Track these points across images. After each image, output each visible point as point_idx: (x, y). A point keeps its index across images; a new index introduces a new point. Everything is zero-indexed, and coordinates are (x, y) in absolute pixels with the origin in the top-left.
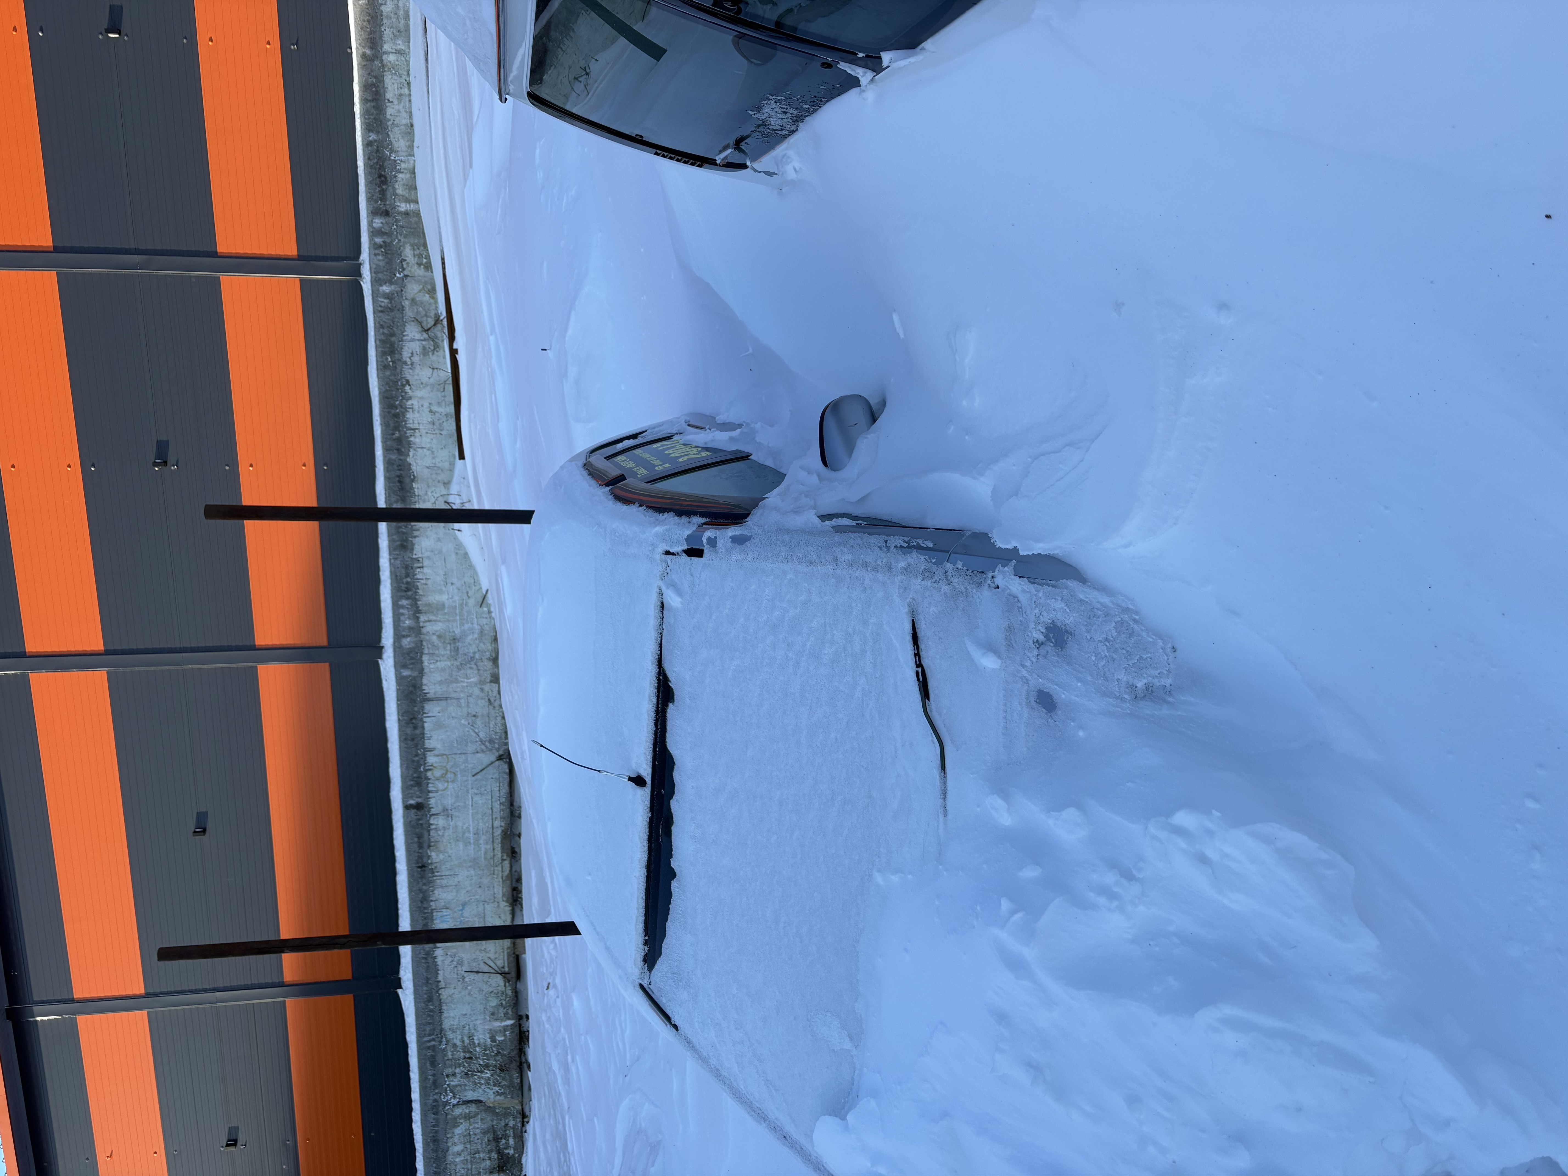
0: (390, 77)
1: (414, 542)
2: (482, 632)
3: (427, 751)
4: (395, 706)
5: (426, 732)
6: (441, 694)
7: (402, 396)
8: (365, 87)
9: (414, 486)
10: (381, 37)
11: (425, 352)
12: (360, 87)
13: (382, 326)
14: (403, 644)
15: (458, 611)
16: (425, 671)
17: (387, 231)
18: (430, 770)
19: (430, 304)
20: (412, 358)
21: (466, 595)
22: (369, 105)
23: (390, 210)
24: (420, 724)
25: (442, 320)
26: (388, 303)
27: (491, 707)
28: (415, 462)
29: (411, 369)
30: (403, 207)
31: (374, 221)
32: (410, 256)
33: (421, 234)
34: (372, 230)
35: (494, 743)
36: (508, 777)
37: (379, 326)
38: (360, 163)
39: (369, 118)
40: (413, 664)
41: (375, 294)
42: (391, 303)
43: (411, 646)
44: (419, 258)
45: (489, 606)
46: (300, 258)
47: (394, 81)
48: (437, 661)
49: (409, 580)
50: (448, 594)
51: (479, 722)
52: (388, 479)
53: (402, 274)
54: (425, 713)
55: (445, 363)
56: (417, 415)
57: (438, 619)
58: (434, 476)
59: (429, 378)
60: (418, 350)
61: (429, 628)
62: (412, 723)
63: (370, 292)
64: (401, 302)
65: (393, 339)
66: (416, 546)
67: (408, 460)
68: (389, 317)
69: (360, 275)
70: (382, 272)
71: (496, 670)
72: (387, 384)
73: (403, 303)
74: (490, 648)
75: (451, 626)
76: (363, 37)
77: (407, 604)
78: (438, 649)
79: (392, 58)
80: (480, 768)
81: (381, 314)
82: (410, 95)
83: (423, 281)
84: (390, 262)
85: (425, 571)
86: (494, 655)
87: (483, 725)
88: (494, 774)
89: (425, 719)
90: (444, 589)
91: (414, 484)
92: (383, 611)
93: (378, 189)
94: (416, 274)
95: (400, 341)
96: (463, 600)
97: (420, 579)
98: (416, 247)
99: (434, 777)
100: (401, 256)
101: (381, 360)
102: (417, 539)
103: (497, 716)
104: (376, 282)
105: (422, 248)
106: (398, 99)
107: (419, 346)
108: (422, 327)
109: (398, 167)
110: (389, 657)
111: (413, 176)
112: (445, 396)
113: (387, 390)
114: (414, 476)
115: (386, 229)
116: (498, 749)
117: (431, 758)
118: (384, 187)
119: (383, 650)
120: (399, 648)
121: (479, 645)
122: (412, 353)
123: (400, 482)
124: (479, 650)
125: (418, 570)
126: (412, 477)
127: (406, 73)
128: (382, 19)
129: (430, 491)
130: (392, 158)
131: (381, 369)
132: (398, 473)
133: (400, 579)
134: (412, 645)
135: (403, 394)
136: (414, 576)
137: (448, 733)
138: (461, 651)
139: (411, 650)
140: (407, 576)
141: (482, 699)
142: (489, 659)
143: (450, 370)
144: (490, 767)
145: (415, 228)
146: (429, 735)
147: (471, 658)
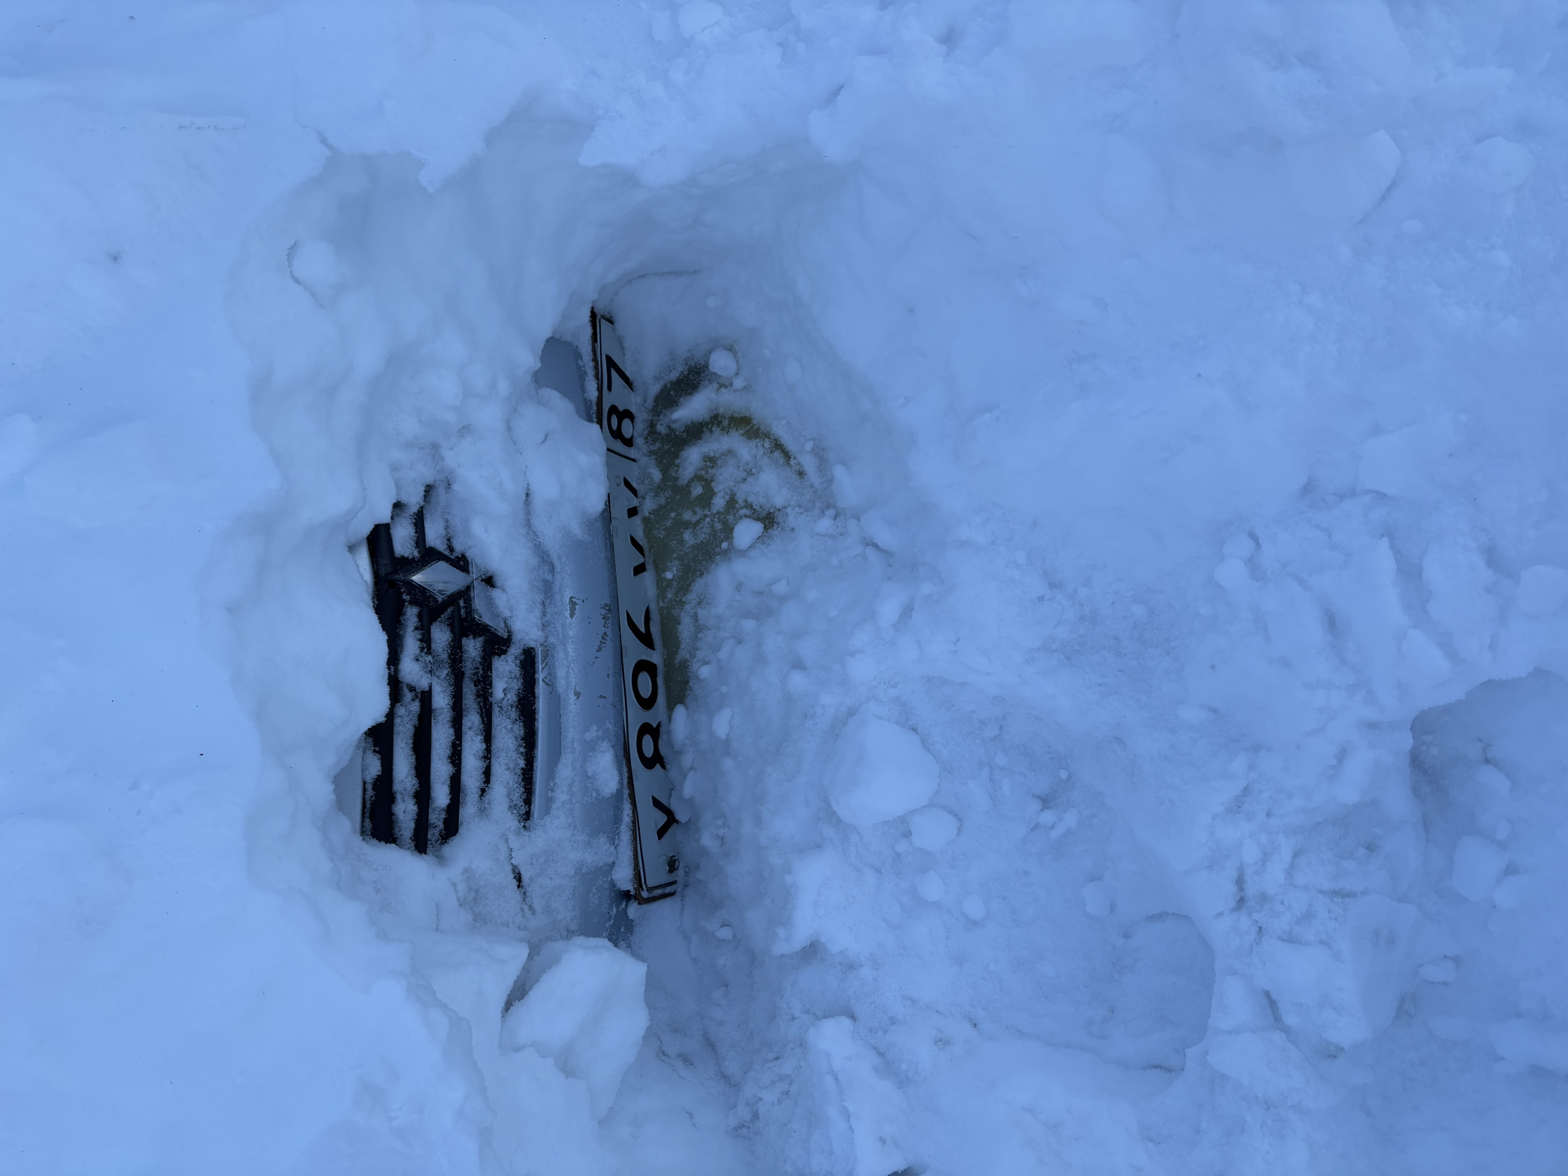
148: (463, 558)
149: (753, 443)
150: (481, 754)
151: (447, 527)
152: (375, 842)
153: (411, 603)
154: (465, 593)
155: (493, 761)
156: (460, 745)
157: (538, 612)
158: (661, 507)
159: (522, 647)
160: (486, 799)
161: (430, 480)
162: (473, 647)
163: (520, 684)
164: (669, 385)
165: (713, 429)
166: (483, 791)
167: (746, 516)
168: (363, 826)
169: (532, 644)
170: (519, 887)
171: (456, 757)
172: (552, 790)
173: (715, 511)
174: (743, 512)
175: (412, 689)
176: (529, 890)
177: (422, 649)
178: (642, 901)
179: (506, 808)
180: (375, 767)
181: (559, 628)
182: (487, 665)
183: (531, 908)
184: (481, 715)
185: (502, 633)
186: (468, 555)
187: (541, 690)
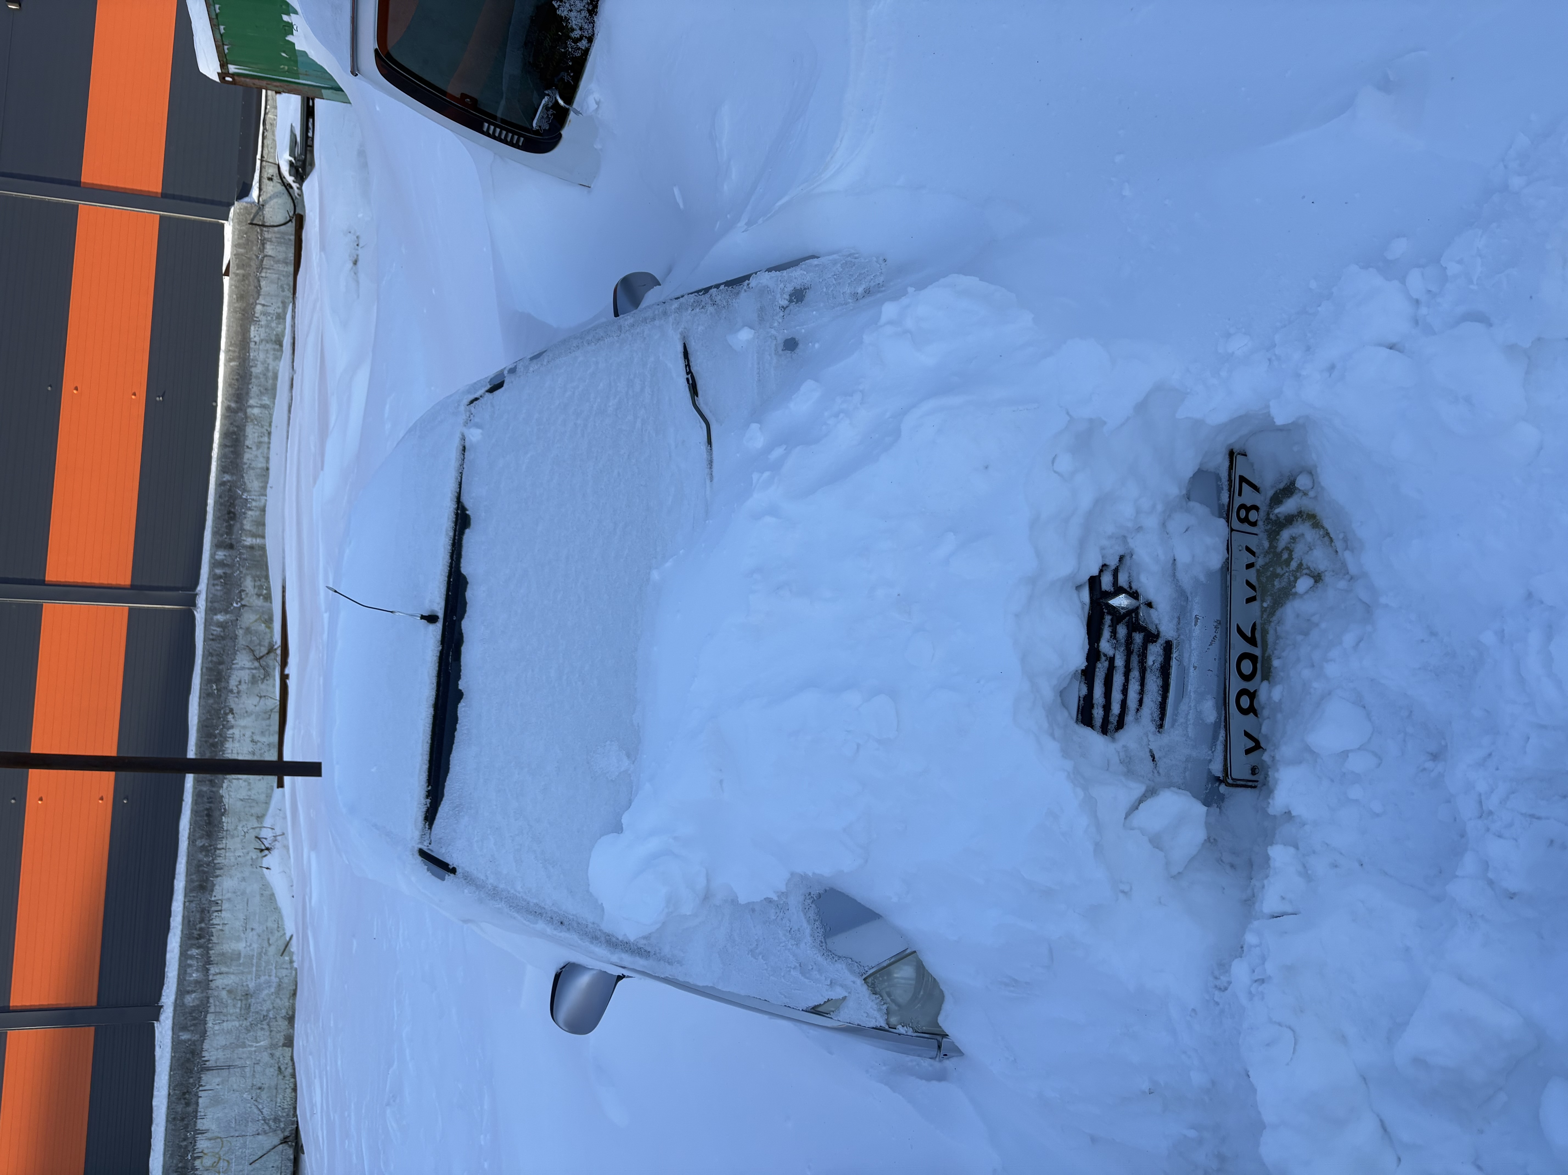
0: (252, 427)
1: (215, 882)
2: (280, 985)
3: (199, 1134)
4: (167, 1077)
5: (199, 1110)
6: (224, 1062)
7: (223, 725)
8: (225, 435)
9: (223, 820)
10: (247, 393)
11: (254, 680)
12: (221, 434)
13: (211, 654)
14: (186, 1001)
15: (255, 961)
16: (208, 1033)
17: (229, 563)
18: (199, 1157)
19: (265, 633)
20: (239, 687)
21: (266, 942)
22: (227, 450)
23: (234, 543)
24: (193, 1100)
25: (276, 649)
26: (221, 631)
27: (280, 1077)
28: (229, 795)
29: (237, 697)
30: (249, 542)
31: (217, 553)
32: (250, 587)
33: (265, 567)
34: (213, 561)
35: (280, 1121)
36: (292, 1165)
37: (207, 654)
38: (211, 501)
39: (226, 462)
40: (194, 1025)
41: (208, 623)
42: (224, 631)
43: (194, 1004)
44: (259, 589)
45: (291, 954)
46: (133, 587)
47: (256, 431)
48: (224, 1021)
49: (203, 925)
50: (246, 941)
51: (264, 1095)
52: (195, 812)
53: (239, 604)
54: (201, 1086)
55: (274, 692)
56: (237, 745)
57: (232, 970)
58: (247, 809)
59: (255, 706)
60: (247, 679)
61: (219, 982)
62: (185, 1099)
63: (203, 620)
64: (235, 631)
65: (221, 667)
66: (217, 887)
67: (221, 792)
68: (220, 645)
69: (194, 605)
70: (218, 602)
71: (291, 1030)
72: (209, 712)
73: (237, 632)
74: (287, 1004)
75: (244, 979)
76: (230, 392)
77: (198, 954)
78: (226, 1007)
79: (256, 411)
80: (260, 1154)
81: (211, 642)
82: (269, 443)
83: (261, 611)
84: (228, 592)
85: (223, 916)
86: (290, 1013)
87: (269, 1100)
88: (276, 1161)
89: (200, 1094)
90: (242, 935)
91: (223, 817)
92: (167, 963)
93: (225, 524)
94: (254, 604)
95: (228, 669)
96: (263, 947)
97: (216, 924)
98: (257, 579)
99: (203, 1166)
100: (241, 587)
101: (206, 688)
102: (219, 878)
103: (286, 1088)
104: (211, 610)
105: (263, 580)
106: (257, 446)
107: (249, 675)
108: (255, 656)
109: (249, 505)
110: (167, 1018)
111: (262, 513)
112: (270, 726)
113: (207, 719)
114: (225, 809)
115: (229, 561)
116: (283, 1130)
117: (202, 1142)
118: (232, 522)
119: (162, 1009)
120: (181, 1006)
121: (274, 1001)
122: (240, 682)
123: (208, 815)
124: (274, 1008)
125: (216, 914)
126: (223, 810)
127: (268, 424)
128: (251, 379)
129: (241, 825)
130: (244, 497)
131: (204, 697)
132: (208, 806)
133: (193, 924)
134: (197, 1002)
135: (225, 723)
136: (210, 920)
137: (226, 1111)
138: (252, 1009)
139: (195, 1009)
140: (202, 920)
141: (271, 1067)
142: (284, 1018)
143: (278, 698)
144: (272, 1153)
145: (258, 561)
146: (203, 1114)
147: (264, 1016)
148: (1136, 592)
149: (1314, 531)
150: (1138, 691)
151: (1129, 577)
152: (1082, 725)
153: (1108, 613)
154: (1136, 610)
155: (1144, 696)
156: (1127, 685)
157: (1175, 621)
158: (1266, 564)
159: (1165, 640)
160: (1139, 714)
161: (1122, 553)
162: (1138, 638)
163: (1162, 659)
164: (1278, 491)
165: (1298, 519)
166: (1138, 710)
167: (1306, 574)
168: (1077, 717)
169: (1170, 639)
170: (1153, 760)
171: (1125, 691)
172: (1176, 716)
173: (1291, 569)
174: (1305, 571)
175: (1105, 655)
176: (1158, 763)
177: (1111, 637)
178: (1228, 785)
179: (1149, 720)
180: (1084, 691)
181: (1187, 632)
182: (1145, 647)
183: (1158, 772)
184: (1140, 673)
185: (1154, 631)
186: (1138, 591)
187: (1174, 663)
